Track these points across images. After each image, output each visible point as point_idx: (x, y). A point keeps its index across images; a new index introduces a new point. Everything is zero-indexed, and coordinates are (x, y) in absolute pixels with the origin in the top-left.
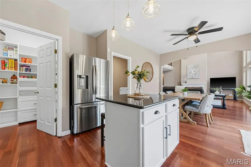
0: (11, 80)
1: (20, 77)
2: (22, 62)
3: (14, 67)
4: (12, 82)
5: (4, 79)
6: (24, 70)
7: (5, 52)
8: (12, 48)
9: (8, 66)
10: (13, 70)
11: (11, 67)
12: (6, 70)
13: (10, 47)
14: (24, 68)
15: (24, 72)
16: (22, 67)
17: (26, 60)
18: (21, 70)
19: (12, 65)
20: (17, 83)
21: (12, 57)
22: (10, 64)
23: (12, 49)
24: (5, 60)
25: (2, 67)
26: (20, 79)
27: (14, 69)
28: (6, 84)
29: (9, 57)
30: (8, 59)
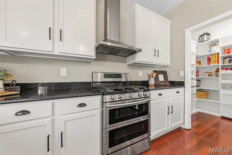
0: (216, 74)
1: (222, 70)
2: (224, 54)
3: (217, 61)
4: (216, 75)
5: (210, 73)
6: (227, 62)
7: (210, 49)
8: (215, 43)
9: (212, 61)
10: (217, 64)
11: (214, 62)
12: (211, 65)
13: (214, 43)
14: (228, 59)
15: (227, 64)
16: (225, 59)
17: (229, 51)
18: (225, 63)
19: (215, 59)
20: (219, 76)
21: (215, 52)
22: (214, 59)
23: (216, 45)
24: (210, 56)
25: (208, 63)
26: (221, 72)
27: (217, 62)
28: (211, 77)
29: (213, 52)
30: (212, 55)
